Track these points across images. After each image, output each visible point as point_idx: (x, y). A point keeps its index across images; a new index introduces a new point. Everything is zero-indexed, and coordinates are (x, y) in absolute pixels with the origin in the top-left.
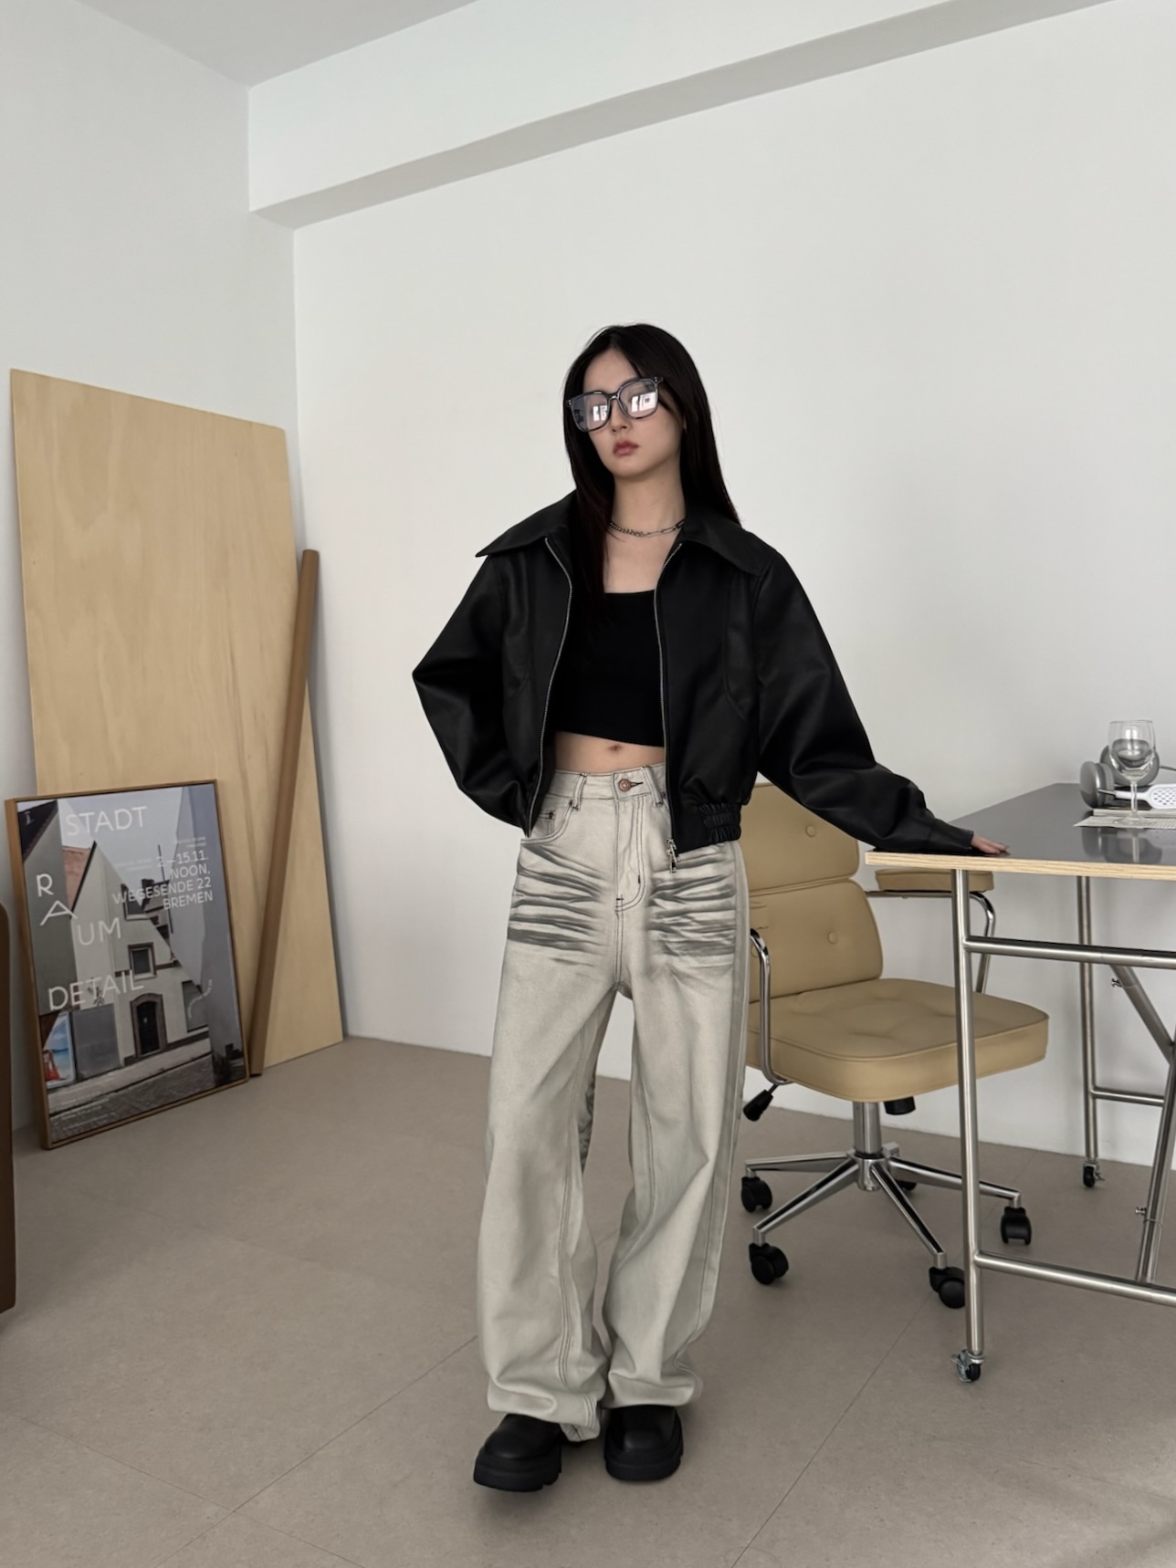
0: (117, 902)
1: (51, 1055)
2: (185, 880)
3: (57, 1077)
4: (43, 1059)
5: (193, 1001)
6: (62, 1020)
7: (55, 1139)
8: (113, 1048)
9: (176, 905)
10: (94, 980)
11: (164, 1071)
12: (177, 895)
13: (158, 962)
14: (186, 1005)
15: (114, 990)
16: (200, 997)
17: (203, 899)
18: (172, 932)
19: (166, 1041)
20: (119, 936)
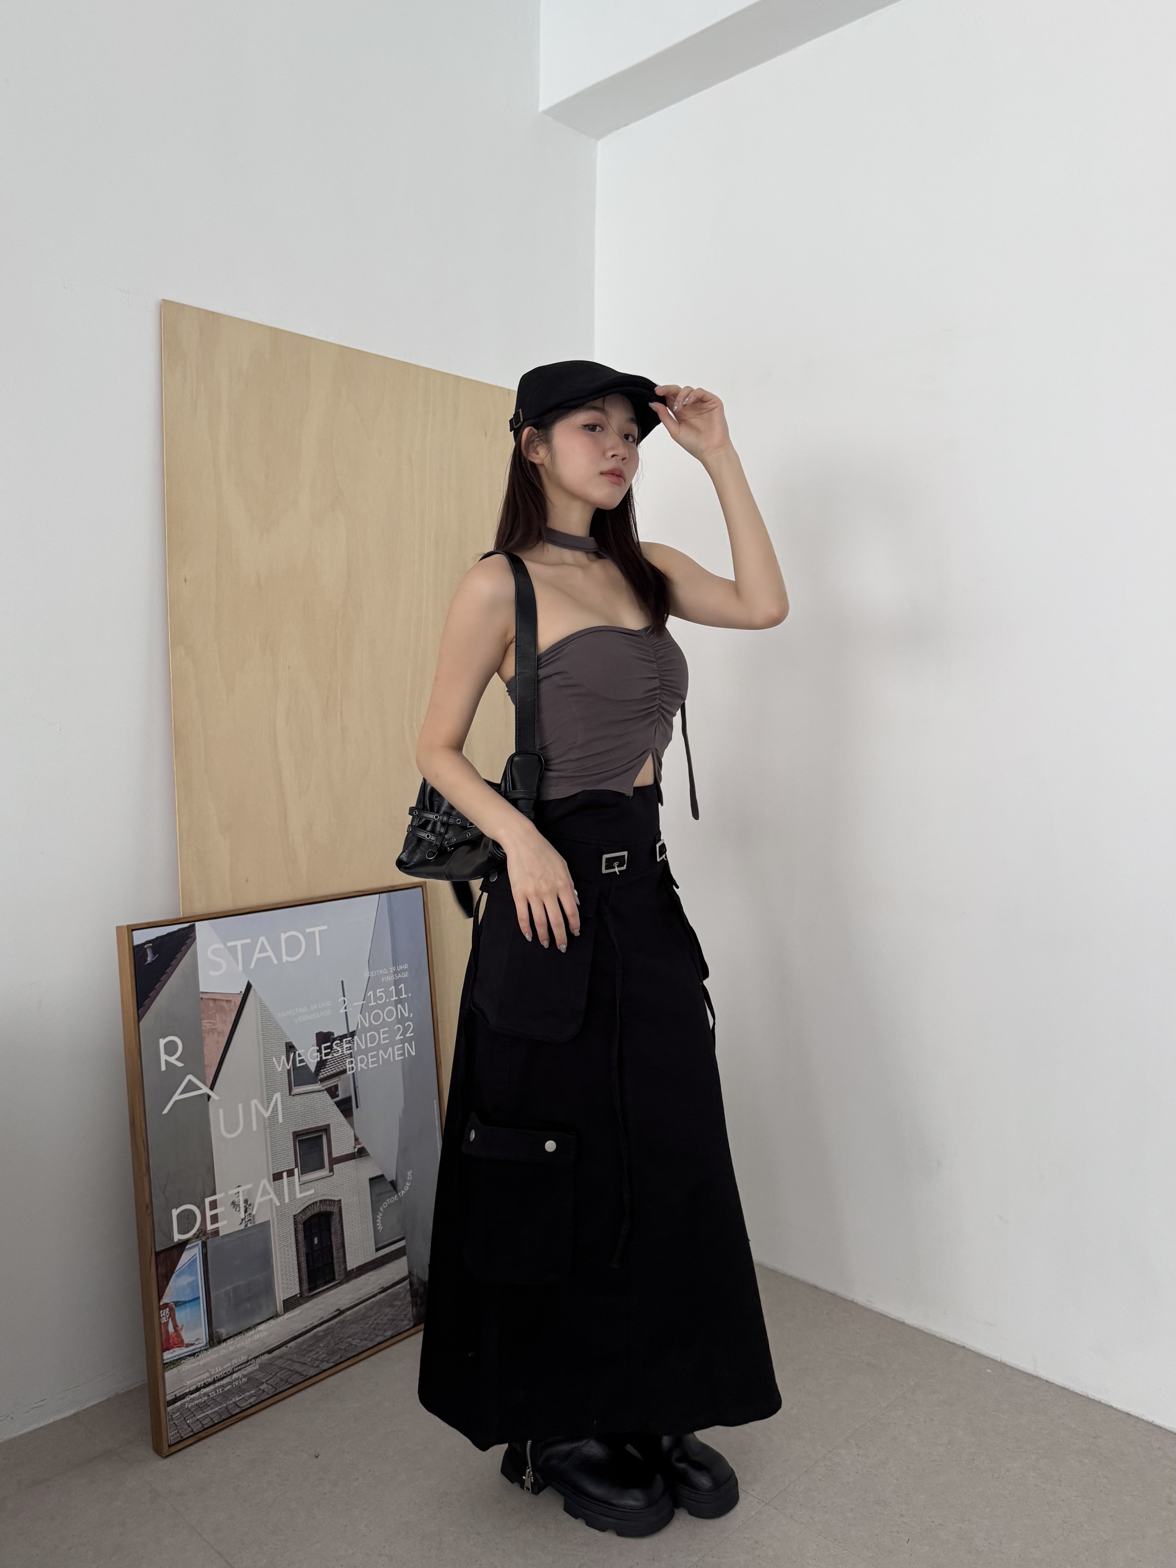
0: (279, 1070)
1: (171, 1310)
2: (377, 1029)
3: (180, 1343)
4: (160, 1318)
5: (385, 1205)
6: (192, 1254)
7: (172, 1440)
8: (269, 1288)
9: (363, 1066)
10: (240, 1189)
11: (341, 1312)
12: (366, 1052)
13: (335, 1155)
14: (375, 1211)
15: (271, 1200)
16: (396, 1198)
17: (403, 1054)
18: (357, 1107)
19: (346, 1268)
20: (281, 1120)
